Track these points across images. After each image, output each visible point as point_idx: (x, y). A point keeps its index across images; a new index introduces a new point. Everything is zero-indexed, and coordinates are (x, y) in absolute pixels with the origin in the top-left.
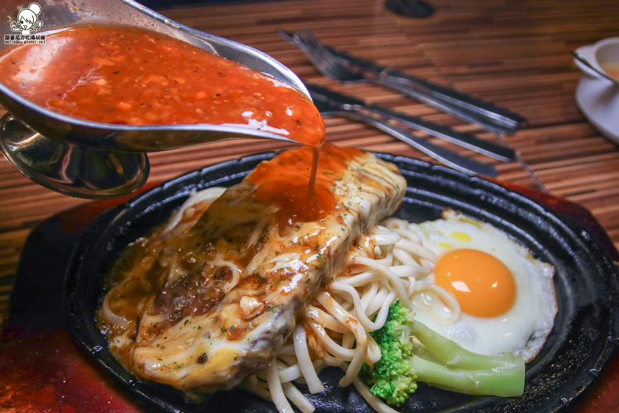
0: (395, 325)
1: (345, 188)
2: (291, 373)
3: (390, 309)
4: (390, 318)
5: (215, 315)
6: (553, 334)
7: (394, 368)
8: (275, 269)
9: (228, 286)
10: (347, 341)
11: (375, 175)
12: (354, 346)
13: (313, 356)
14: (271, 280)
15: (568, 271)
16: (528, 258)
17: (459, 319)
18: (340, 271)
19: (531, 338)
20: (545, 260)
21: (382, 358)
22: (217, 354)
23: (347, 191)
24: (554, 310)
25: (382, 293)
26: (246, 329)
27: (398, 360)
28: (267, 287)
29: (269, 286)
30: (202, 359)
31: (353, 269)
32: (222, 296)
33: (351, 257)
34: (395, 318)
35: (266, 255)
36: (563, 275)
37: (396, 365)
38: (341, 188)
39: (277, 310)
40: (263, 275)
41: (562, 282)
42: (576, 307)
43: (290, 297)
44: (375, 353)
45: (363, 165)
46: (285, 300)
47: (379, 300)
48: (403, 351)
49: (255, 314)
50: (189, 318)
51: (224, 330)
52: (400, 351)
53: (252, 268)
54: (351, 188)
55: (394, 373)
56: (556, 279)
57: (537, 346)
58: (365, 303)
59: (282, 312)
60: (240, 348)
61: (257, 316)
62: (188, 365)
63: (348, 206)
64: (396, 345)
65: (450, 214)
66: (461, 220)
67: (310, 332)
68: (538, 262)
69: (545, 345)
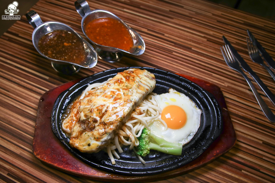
0: (144, 135)
1: (132, 92)
2: (114, 147)
3: (143, 130)
4: (142, 133)
5: (93, 133)
6: (197, 134)
7: (143, 148)
8: (108, 121)
9: (96, 124)
10: (129, 140)
11: (144, 84)
12: (131, 141)
13: (120, 143)
14: (107, 124)
15: (206, 113)
16: (194, 107)
17: (167, 130)
18: (129, 119)
19: (189, 135)
20: (200, 108)
21: (140, 144)
22: (93, 144)
23: (132, 93)
24: (199, 126)
25: (141, 125)
26: (101, 138)
27: (144, 145)
28: (106, 127)
29: (107, 126)
30: (89, 145)
31: (133, 118)
32: (94, 127)
33: (132, 115)
34: (144, 133)
35: (107, 116)
36: (204, 114)
37: (143, 147)
38: (131, 92)
39: (108, 134)
40: (105, 122)
41: (203, 116)
42: (206, 126)
43: (112, 131)
44: (137, 144)
45: (141, 79)
46: (110, 131)
47: (140, 127)
48: (146, 142)
49: (103, 134)
50: (86, 132)
51: (95, 138)
52: (145, 142)
53: (103, 119)
54: (134, 92)
55: (143, 149)
56: (202, 115)
57: (190, 138)
58: (135, 129)
59: (110, 135)
60: (99, 143)
61: (103, 135)
62: (85, 146)
63: (132, 100)
64: (144, 140)
65: (171, 90)
66: (175, 93)
67: (119, 137)
68: (198, 108)
69: (193, 138)
